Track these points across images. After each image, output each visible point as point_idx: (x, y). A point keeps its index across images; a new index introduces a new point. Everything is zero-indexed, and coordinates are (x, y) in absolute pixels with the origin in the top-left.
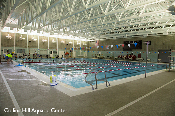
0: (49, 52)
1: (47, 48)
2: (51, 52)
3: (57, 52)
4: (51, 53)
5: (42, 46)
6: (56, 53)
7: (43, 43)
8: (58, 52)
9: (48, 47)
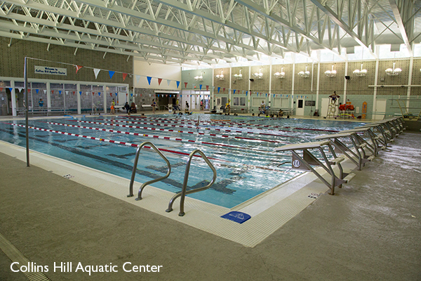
0: (295, 102)
1: (290, 91)
2: (300, 102)
3: (314, 102)
4: (300, 106)
5: (279, 88)
6: (314, 105)
7: (279, 82)
8: (320, 103)
9: (293, 89)
